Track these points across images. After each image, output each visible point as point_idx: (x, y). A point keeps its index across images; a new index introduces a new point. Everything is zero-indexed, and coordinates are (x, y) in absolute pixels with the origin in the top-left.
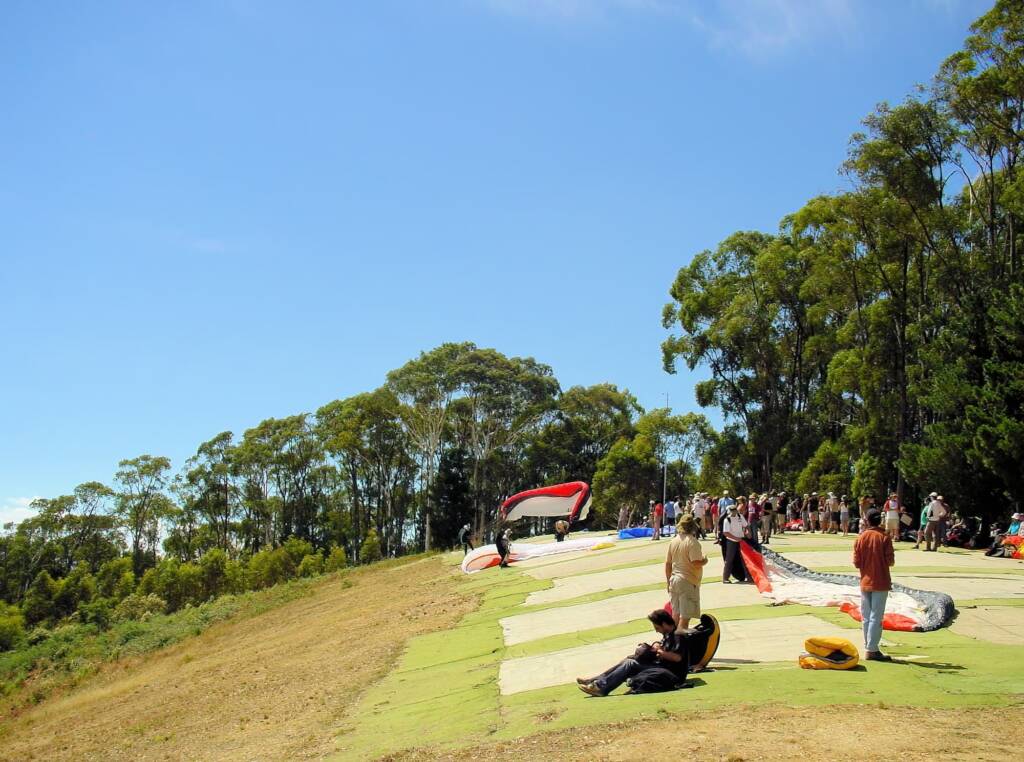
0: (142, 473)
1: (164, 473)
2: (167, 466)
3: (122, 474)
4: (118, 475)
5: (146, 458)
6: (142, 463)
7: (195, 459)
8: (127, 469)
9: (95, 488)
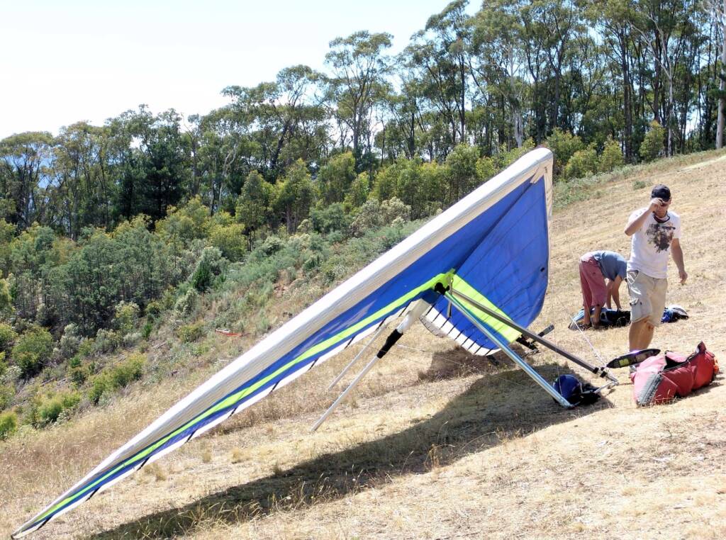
0: (356, 54)
1: (383, 51)
2: (388, 44)
3: (334, 54)
4: (329, 56)
5: (363, 35)
6: (359, 39)
7: (421, 34)
8: (340, 49)
9: (301, 71)
